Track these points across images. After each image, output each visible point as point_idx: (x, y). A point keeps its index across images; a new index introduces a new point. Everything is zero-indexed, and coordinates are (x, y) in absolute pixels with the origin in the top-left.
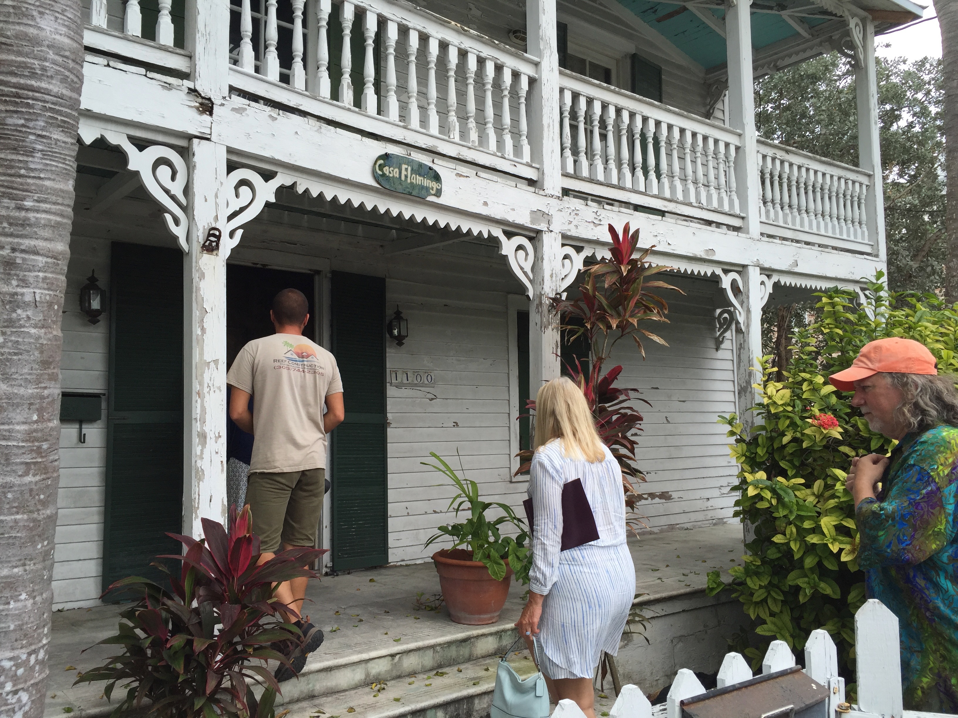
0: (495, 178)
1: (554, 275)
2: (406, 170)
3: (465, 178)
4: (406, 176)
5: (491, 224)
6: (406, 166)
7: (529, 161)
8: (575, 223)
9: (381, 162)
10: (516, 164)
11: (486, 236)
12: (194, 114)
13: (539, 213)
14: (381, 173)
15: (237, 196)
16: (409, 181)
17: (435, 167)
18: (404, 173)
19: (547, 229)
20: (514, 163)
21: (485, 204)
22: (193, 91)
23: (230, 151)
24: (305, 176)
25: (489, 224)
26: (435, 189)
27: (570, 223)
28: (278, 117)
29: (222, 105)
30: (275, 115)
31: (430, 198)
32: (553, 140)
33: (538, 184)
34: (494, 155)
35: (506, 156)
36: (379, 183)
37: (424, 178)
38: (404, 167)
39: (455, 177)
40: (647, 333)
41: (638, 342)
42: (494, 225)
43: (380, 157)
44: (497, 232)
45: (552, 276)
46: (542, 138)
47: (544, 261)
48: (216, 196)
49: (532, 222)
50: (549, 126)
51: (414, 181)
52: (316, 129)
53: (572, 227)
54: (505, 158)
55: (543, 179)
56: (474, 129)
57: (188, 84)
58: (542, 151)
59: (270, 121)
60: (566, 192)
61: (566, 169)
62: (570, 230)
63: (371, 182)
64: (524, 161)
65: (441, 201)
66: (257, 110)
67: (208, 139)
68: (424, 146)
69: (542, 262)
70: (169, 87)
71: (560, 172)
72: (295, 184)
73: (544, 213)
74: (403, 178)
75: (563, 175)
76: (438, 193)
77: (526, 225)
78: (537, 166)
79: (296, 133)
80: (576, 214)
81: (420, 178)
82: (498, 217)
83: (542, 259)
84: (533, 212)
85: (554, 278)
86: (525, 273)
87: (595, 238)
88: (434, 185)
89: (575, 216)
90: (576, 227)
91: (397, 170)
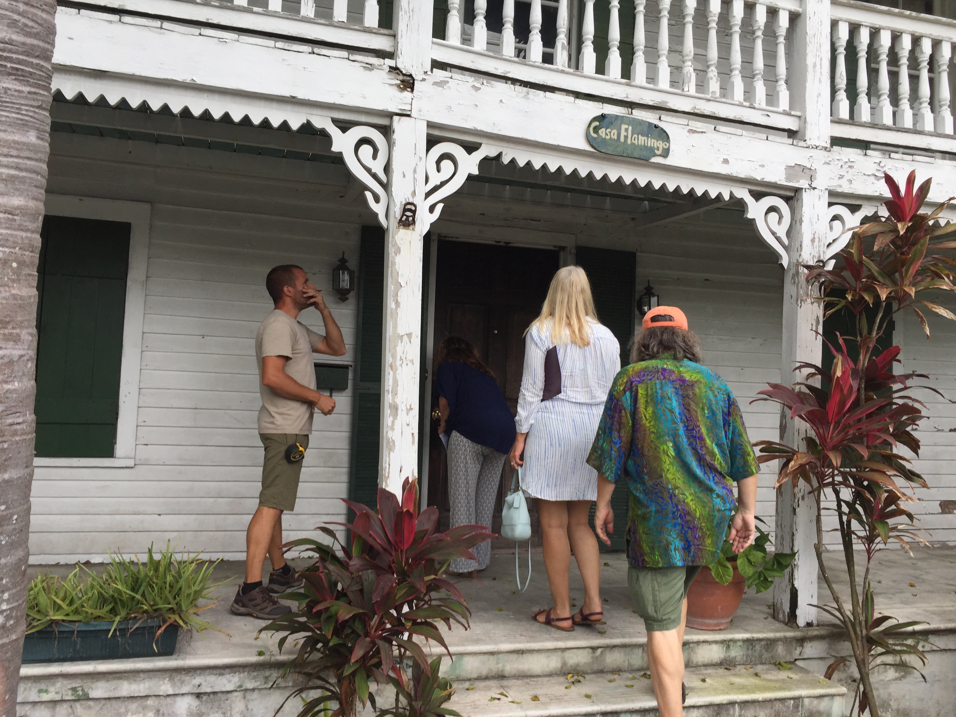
0: (739, 131)
1: (817, 240)
2: (627, 130)
3: (700, 135)
4: (626, 137)
5: (734, 184)
6: (627, 126)
7: (787, 108)
8: (847, 177)
9: (597, 123)
10: (769, 113)
11: (727, 197)
12: (395, 91)
13: (797, 168)
14: (595, 135)
15: (439, 170)
16: (629, 142)
17: (661, 125)
18: (623, 133)
19: (808, 187)
20: (766, 113)
21: (726, 161)
22: (394, 70)
23: (430, 125)
24: (512, 146)
25: (732, 184)
26: (661, 149)
27: (841, 177)
28: (482, 87)
29: (424, 80)
30: (478, 85)
31: (654, 160)
32: (820, 81)
33: (799, 134)
34: (740, 105)
35: (756, 105)
36: (593, 147)
37: (648, 137)
38: (624, 127)
39: (688, 134)
40: (930, 305)
41: (922, 318)
42: (738, 185)
43: (595, 119)
44: (742, 193)
45: (813, 241)
46: (805, 81)
47: (803, 224)
48: (415, 171)
49: (788, 179)
50: (815, 66)
51: (636, 142)
52: (523, 95)
53: (844, 182)
54: (754, 108)
55: (805, 128)
56: (715, 79)
57: (389, 62)
58: (805, 96)
59: (473, 91)
60: (837, 141)
61: (839, 115)
62: (840, 186)
63: (584, 146)
64: (780, 109)
65: (668, 161)
66: (459, 82)
67: (409, 116)
68: (651, 103)
69: (801, 224)
70: (370, 67)
71: (829, 118)
72: (500, 155)
73: (804, 168)
74: (622, 139)
75: (832, 122)
76: (666, 153)
77: (779, 183)
78: (799, 114)
79: (501, 101)
80: (850, 167)
81: (643, 138)
82: (742, 175)
83: (801, 221)
84: (789, 168)
85: (816, 243)
86: (778, 239)
87: (877, 194)
88: (661, 145)
89: (849, 169)
90: (850, 181)
91: (615, 131)
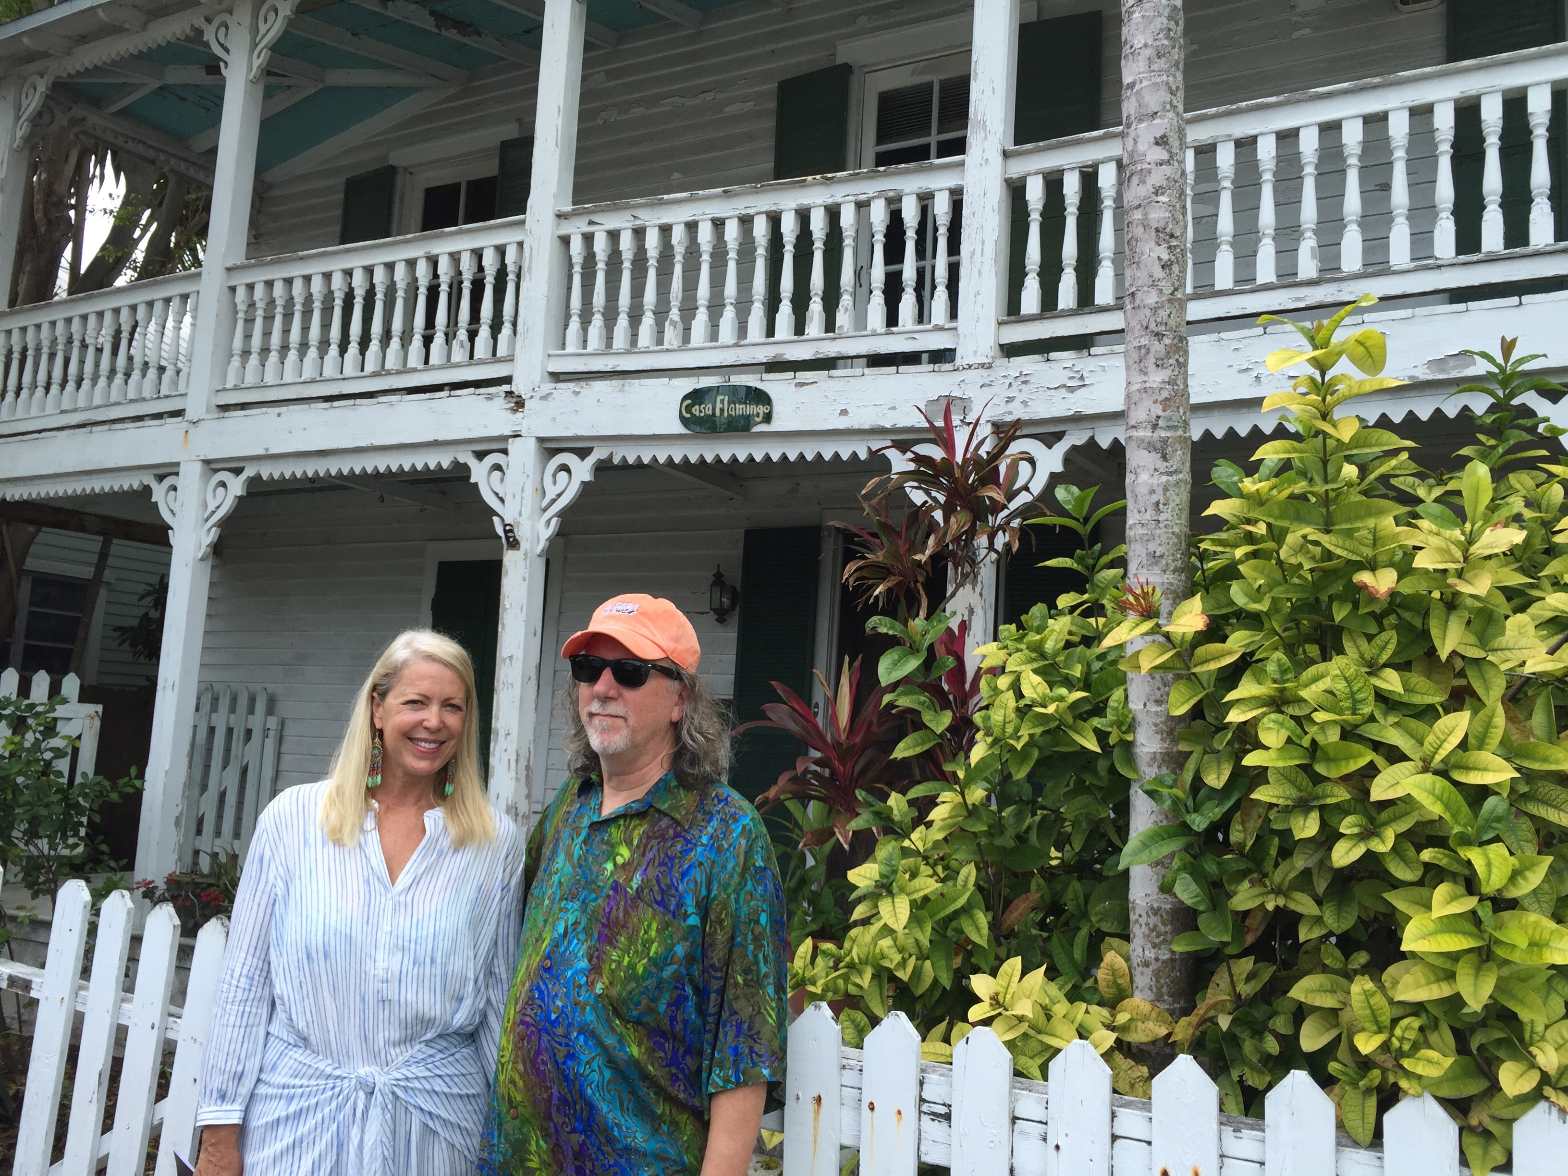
0: (859, 371)
3: (811, 386)
4: (722, 410)
5: (869, 438)
6: (722, 397)
8: (1020, 397)
9: (689, 401)
10: (915, 336)
11: (863, 455)
12: (509, 415)
13: (942, 401)
14: (688, 416)
15: (555, 483)
16: (725, 414)
17: (763, 386)
18: (719, 406)
19: (960, 423)
20: (910, 335)
21: (844, 412)
22: (509, 394)
23: (542, 440)
24: (621, 443)
26: (761, 415)
27: (1010, 400)
29: (532, 397)
30: (577, 389)
31: (756, 429)
34: (877, 334)
35: (901, 329)
36: (688, 428)
37: (745, 403)
38: (720, 398)
39: (795, 389)
42: (876, 437)
43: (685, 398)
48: (523, 491)
50: (973, 253)
51: (733, 413)
52: (619, 388)
53: (1014, 406)
54: (899, 333)
55: (959, 343)
56: (847, 308)
57: (506, 388)
58: (959, 300)
59: (574, 398)
61: (1022, 310)
62: (1010, 413)
63: (679, 429)
64: (934, 325)
66: (562, 390)
67: (519, 436)
70: (490, 397)
71: (993, 321)
72: (611, 455)
73: (953, 399)
74: (718, 413)
76: (768, 418)
77: (918, 425)
78: (955, 325)
79: (599, 400)
80: (1024, 382)
81: (741, 407)
82: (867, 426)
84: (929, 403)
87: (1071, 413)
88: (762, 410)
89: (1023, 387)
90: (1024, 403)
91: (710, 406)
